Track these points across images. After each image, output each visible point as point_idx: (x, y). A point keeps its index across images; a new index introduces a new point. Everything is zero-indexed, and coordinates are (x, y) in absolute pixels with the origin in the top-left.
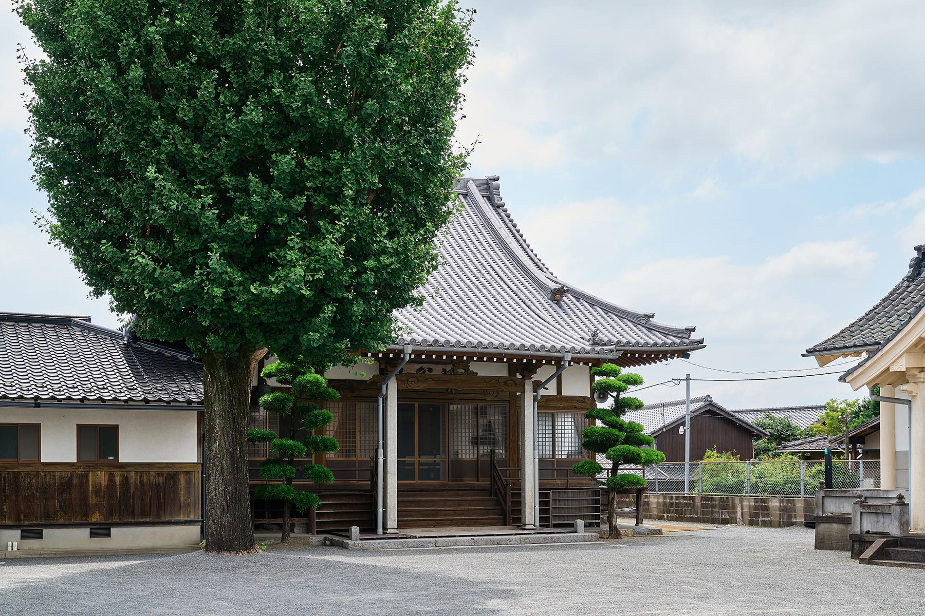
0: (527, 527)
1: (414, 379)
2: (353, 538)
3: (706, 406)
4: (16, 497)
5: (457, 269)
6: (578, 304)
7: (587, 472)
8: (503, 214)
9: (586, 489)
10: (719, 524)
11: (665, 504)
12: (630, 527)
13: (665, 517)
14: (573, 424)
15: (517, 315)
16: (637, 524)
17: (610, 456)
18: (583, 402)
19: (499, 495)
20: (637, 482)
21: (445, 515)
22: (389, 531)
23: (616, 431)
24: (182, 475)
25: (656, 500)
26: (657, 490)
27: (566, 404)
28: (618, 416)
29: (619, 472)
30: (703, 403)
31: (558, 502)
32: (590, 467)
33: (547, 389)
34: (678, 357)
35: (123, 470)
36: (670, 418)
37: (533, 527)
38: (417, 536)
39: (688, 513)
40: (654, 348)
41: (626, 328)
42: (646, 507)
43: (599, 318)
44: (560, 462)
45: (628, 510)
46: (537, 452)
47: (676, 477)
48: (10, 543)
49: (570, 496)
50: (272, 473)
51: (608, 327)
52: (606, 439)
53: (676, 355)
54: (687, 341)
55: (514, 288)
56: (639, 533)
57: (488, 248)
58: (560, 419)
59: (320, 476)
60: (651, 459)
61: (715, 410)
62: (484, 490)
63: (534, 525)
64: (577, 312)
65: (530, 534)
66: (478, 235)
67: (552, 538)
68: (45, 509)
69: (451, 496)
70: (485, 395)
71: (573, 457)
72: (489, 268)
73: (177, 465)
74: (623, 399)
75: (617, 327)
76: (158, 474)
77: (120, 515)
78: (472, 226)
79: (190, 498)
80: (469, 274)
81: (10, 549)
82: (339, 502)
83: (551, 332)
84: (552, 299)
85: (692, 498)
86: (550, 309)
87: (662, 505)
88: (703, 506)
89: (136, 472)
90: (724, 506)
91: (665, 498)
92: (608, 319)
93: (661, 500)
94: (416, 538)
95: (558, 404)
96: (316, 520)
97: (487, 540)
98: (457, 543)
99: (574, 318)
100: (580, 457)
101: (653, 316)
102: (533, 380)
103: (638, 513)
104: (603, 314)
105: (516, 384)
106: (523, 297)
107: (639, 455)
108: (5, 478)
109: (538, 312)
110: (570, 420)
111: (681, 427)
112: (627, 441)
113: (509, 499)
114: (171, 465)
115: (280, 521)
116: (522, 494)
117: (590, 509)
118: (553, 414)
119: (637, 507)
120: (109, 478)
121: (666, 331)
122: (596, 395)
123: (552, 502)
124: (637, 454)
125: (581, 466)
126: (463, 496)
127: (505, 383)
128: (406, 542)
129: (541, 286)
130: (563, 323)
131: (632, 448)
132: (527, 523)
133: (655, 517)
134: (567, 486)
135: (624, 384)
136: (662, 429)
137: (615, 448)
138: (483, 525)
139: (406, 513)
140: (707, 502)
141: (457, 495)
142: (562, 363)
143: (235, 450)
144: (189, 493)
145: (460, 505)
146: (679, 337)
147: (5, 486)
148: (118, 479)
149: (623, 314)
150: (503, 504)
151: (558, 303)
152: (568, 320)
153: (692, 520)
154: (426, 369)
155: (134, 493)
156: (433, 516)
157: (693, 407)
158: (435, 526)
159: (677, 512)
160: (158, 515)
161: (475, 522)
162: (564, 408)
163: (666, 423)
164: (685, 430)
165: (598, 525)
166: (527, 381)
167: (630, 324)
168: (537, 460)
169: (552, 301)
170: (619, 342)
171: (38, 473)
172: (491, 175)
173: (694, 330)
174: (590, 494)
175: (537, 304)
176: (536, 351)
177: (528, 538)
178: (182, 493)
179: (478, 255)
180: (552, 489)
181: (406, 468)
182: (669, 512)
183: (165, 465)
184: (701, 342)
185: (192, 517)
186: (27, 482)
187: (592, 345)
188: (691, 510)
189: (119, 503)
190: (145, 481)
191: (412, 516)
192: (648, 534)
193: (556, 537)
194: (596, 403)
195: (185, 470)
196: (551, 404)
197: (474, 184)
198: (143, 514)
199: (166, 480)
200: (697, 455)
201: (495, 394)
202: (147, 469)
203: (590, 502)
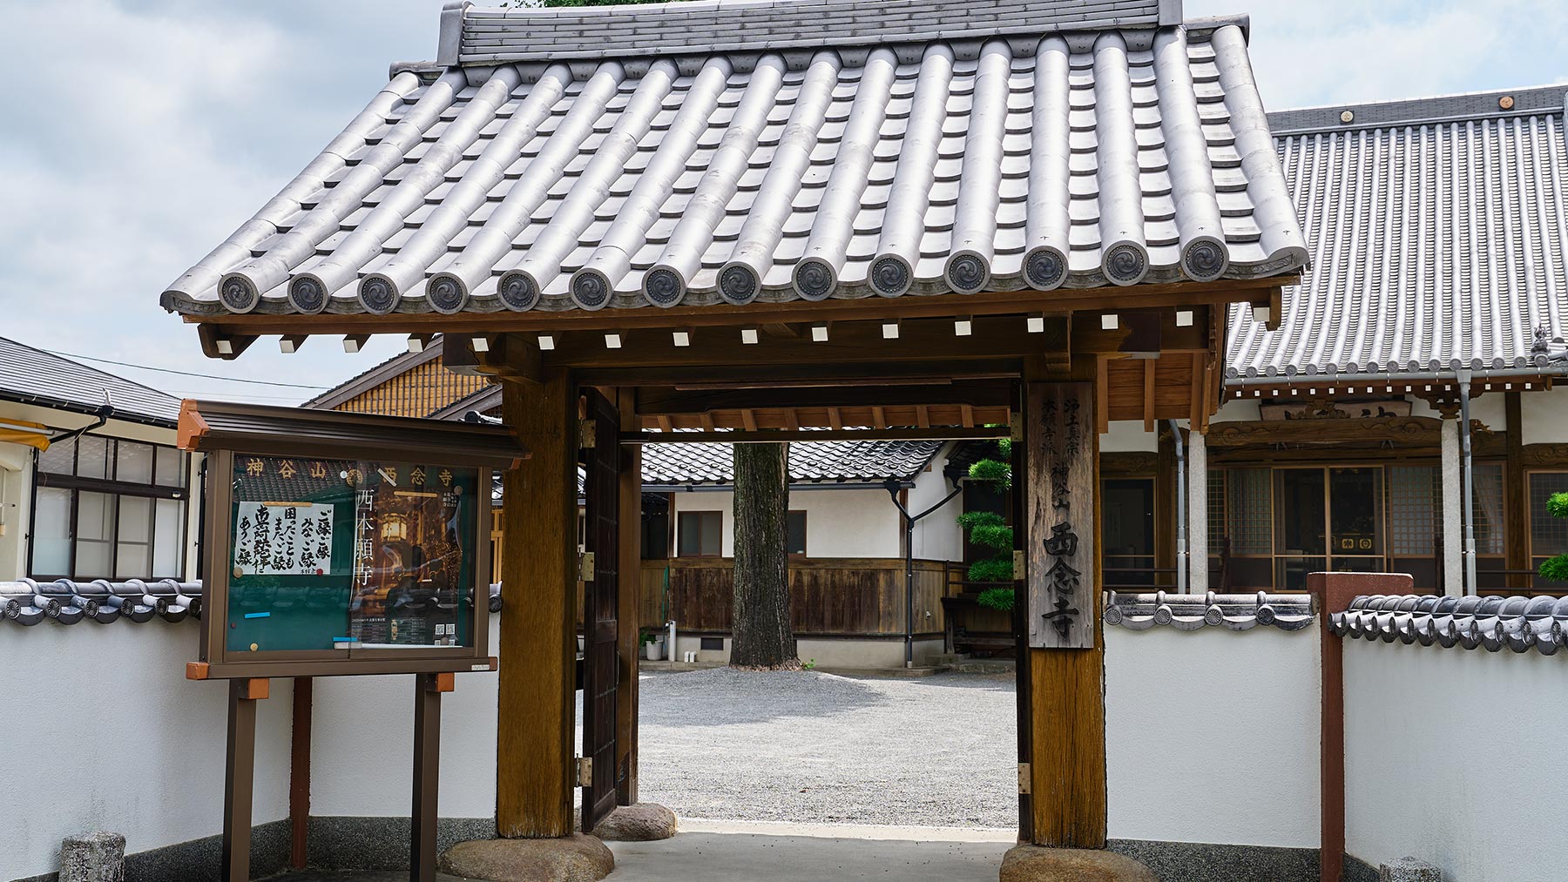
4: (697, 599)
24: (882, 575)
35: (812, 567)
46: (1470, 541)
48: (687, 654)
68: (726, 614)
73: (875, 562)
76: (853, 573)
77: (807, 625)
79: (891, 604)
81: (686, 660)
89: (827, 570)
105: (1423, 428)
108: (686, 575)
114: (867, 561)
120: (795, 578)
143: (758, 536)
144: (890, 598)
147: (686, 585)
148: (806, 579)
155: (824, 596)
160: (852, 627)
166: (1447, 422)
168: (1472, 557)
171: (719, 570)
178: (881, 597)
183: (860, 561)
185: (893, 631)
186: (708, 581)
189: (807, 607)
190: (837, 582)
195: (884, 568)
198: (835, 623)
199: (862, 581)
202: (839, 566)
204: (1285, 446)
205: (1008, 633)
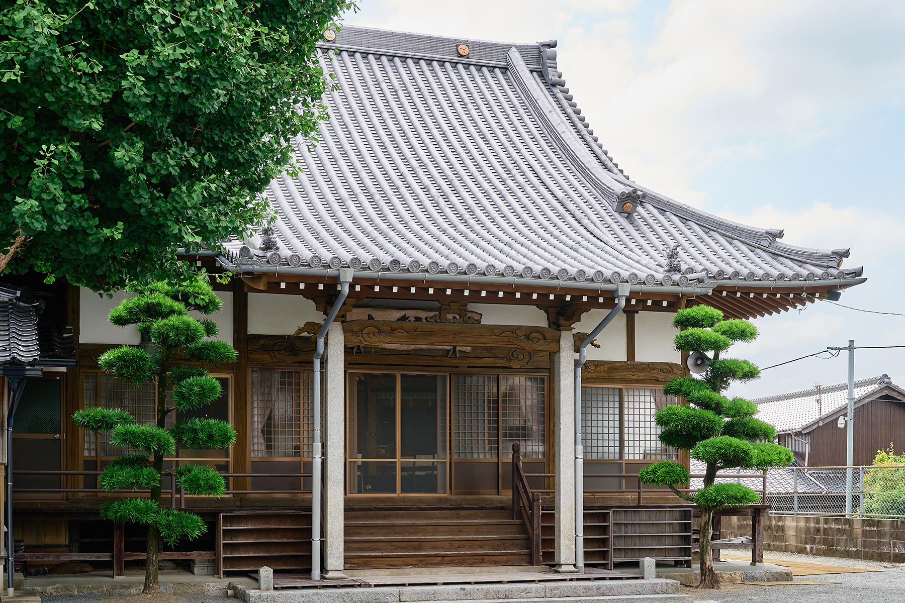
0: (563, 569)
1: (372, 329)
2: (263, 585)
3: (881, 390)
5: (473, 169)
6: (661, 218)
7: (662, 481)
8: (560, 95)
9: (670, 507)
10: (890, 561)
11: (807, 530)
12: (739, 568)
13: (808, 549)
14: (653, 405)
15: (557, 233)
16: (754, 561)
17: (698, 454)
18: (669, 372)
19: (525, 516)
20: (742, 498)
21: (435, 548)
22: (328, 575)
23: (710, 414)
25: (794, 524)
26: (796, 508)
27: (642, 375)
28: (715, 389)
29: (717, 481)
30: (877, 386)
31: (623, 527)
32: (667, 472)
33: (598, 347)
34: (821, 298)
36: (830, 407)
37: (572, 568)
38: (373, 584)
39: (842, 544)
40: (780, 283)
41: (736, 254)
42: (780, 533)
43: (695, 239)
44: (631, 465)
45: (738, 540)
46: (580, 448)
47: (835, 491)
49: (643, 518)
50: (115, 480)
51: (708, 252)
52: (693, 427)
53: (817, 295)
54: (835, 272)
55: (560, 194)
56: (754, 579)
57: (529, 142)
58: (631, 399)
59: (200, 486)
60: (768, 459)
61: (895, 395)
62: (502, 508)
63: (575, 565)
64: (659, 230)
65: (565, 580)
66: (517, 123)
67: (598, 588)
69: (447, 518)
70: (510, 360)
71: (653, 457)
72: (525, 168)
74: (724, 361)
75: (722, 253)
78: (509, 111)
80: (492, 176)
82: (263, 527)
83: (606, 256)
84: (621, 211)
85: (849, 522)
86: (614, 226)
87: (803, 532)
88: (865, 534)
90: (897, 535)
91: (807, 520)
92: (709, 240)
93: (802, 524)
94: (370, 586)
95: (629, 375)
96: (223, 556)
97: (488, 592)
98: (437, 596)
99: (653, 238)
100: (664, 457)
101: (780, 234)
102: (574, 332)
103: (755, 546)
104: (701, 233)
105: (545, 338)
106: (571, 207)
107: (746, 453)
109: (592, 227)
110: (648, 399)
111: (841, 418)
112: (730, 430)
113: (538, 523)
115: (142, 556)
116: (556, 515)
117: (677, 539)
118: (620, 390)
119: (754, 535)
121: (800, 257)
122: (690, 362)
123: (612, 528)
124: (743, 451)
125: (653, 471)
126: (467, 517)
127: (528, 337)
128: (348, 593)
129: (605, 191)
130: (632, 246)
131: (735, 441)
132: (562, 562)
133: (793, 549)
134: (639, 502)
135: (723, 338)
136: (818, 422)
137: (708, 441)
138: (496, 563)
139: (370, 545)
140: (872, 528)
141: (458, 517)
142: (616, 302)
145: (460, 532)
146: (822, 266)
149: (733, 233)
150: (530, 531)
151: (629, 217)
152: (642, 241)
153: (848, 555)
154: (412, 319)
156: (415, 549)
157: (859, 393)
158: (415, 566)
159: (825, 542)
161: (483, 559)
162: (638, 381)
163: (824, 414)
164: (846, 422)
165: (688, 564)
166: (564, 334)
167: (744, 248)
168: (580, 462)
169: (620, 213)
170: (721, 273)
172: (546, 40)
173: (846, 254)
174: (677, 515)
175: (594, 218)
176: (570, 279)
177: (557, 588)
179: (512, 150)
180: (612, 507)
181: (417, 473)
182: (813, 541)
184: (859, 273)
187: (669, 271)
188: (846, 540)
191: (378, 550)
192: (768, 580)
193: (606, 586)
194: (691, 373)
196: (618, 375)
197: (517, 52)
200: (865, 457)
201: (527, 359)
203: (677, 528)
204: (362, 350)
205: (66, 546)
